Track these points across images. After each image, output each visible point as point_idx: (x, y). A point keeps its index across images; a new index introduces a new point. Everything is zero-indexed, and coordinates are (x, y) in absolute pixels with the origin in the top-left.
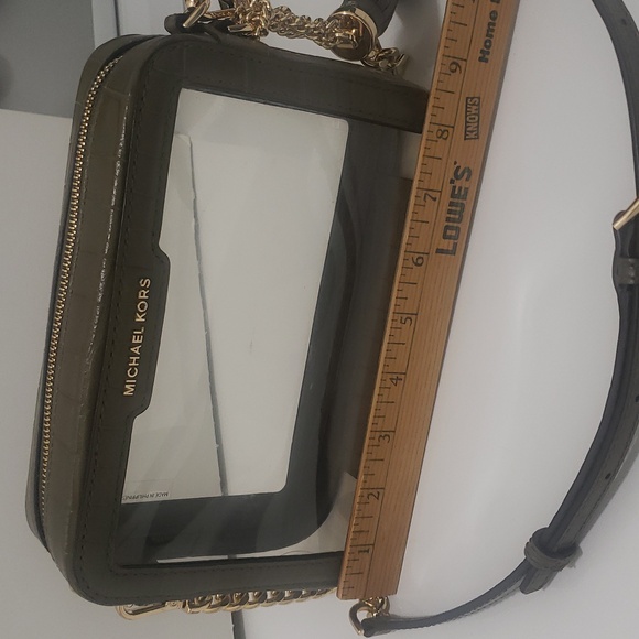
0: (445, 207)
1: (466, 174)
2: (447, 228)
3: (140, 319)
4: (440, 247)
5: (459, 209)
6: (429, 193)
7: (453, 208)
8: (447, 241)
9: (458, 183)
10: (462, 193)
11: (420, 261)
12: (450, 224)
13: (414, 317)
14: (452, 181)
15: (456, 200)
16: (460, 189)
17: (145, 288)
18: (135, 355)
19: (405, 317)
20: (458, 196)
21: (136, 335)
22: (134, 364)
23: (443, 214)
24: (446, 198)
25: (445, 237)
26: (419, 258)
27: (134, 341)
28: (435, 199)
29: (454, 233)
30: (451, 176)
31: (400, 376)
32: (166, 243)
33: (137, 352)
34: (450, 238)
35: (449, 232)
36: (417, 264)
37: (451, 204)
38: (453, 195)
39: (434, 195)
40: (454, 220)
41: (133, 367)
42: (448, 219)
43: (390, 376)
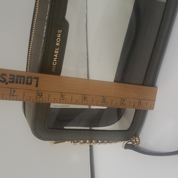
0: (18, 85)
1: (4, 76)
2: (27, 83)
3: (57, 44)
4: (35, 85)
5: (19, 78)
6: (11, 94)
7: (19, 81)
8: (33, 82)
9: (8, 80)
10: (12, 77)
11: (40, 94)
12: (25, 81)
13: (63, 94)
14: (7, 83)
15: (15, 80)
16: (10, 79)
17: (60, 33)
18: (56, 57)
19: (62, 98)
20: (13, 79)
21: (56, 50)
22: (55, 60)
23: (21, 86)
24: (14, 85)
25: (31, 84)
26: (39, 95)
27: (55, 52)
28: (14, 91)
29: (29, 79)
30: (4, 84)
31: (84, 97)
32: (68, 17)
33: (56, 56)
34: (31, 81)
35: (29, 82)
36: (42, 96)
37: (17, 82)
38: (13, 82)
39: (12, 92)
40: (24, 80)
41: (55, 62)
42: (23, 83)
43: (83, 101)
